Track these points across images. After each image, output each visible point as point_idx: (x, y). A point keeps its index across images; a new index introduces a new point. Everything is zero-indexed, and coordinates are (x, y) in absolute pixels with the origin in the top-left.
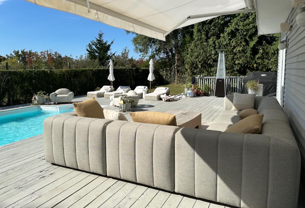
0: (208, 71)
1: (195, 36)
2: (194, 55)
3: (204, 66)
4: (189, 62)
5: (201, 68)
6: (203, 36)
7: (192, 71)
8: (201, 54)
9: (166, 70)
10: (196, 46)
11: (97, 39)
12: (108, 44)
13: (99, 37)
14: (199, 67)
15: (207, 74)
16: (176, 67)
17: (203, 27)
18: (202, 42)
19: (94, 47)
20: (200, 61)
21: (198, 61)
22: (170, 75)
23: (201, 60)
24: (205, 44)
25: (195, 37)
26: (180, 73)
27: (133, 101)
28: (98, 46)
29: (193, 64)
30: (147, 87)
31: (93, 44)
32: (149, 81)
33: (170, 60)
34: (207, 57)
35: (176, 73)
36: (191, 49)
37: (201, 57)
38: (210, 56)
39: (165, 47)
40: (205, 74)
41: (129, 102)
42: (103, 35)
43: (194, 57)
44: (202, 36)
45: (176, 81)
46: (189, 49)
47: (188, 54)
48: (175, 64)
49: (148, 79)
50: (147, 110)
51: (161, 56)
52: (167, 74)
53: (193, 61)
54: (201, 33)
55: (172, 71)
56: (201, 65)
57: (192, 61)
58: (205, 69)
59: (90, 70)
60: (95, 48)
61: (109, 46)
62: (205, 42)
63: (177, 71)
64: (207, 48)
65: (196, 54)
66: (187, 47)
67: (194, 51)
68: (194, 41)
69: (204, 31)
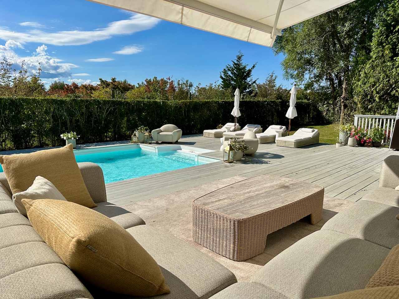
0: (390, 107)
1: (372, 52)
2: (368, 82)
3: (384, 99)
4: (360, 92)
5: (379, 102)
6: (387, 52)
7: (365, 106)
8: (381, 79)
9: (328, 103)
10: (373, 68)
11: (234, 62)
12: (247, 69)
13: (237, 60)
14: (376, 100)
15: (389, 111)
16: (343, 100)
17: (387, 36)
18: (384, 62)
19: (229, 73)
20: (377, 90)
21: (374, 91)
22: (334, 110)
23: (379, 90)
24: (389, 64)
25: (373, 55)
26: (348, 109)
27: (246, 148)
28: (235, 71)
29: (366, 95)
30: (284, 127)
31: (229, 70)
32: (288, 119)
33: (334, 89)
34: (391, 85)
35: (342, 108)
36: (365, 73)
37: (380, 84)
38: (395, 84)
39: (329, 71)
40: (385, 111)
41: (239, 149)
42: (243, 58)
43: (368, 85)
44: (384, 52)
45: (341, 119)
46: (361, 73)
47: (359, 80)
48: (342, 95)
49: (287, 116)
50: (267, 163)
51: (322, 85)
52: (328, 110)
53: (367, 91)
54: (383, 47)
55: (336, 105)
56: (380, 98)
57: (365, 90)
58: (386, 103)
59: (216, 102)
60: (231, 75)
61: (250, 71)
62: (388, 61)
63: (344, 105)
64: (391, 72)
65: (372, 80)
66: (359, 70)
67: (369, 76)
68: (371, 61)
69: (389, 43)
